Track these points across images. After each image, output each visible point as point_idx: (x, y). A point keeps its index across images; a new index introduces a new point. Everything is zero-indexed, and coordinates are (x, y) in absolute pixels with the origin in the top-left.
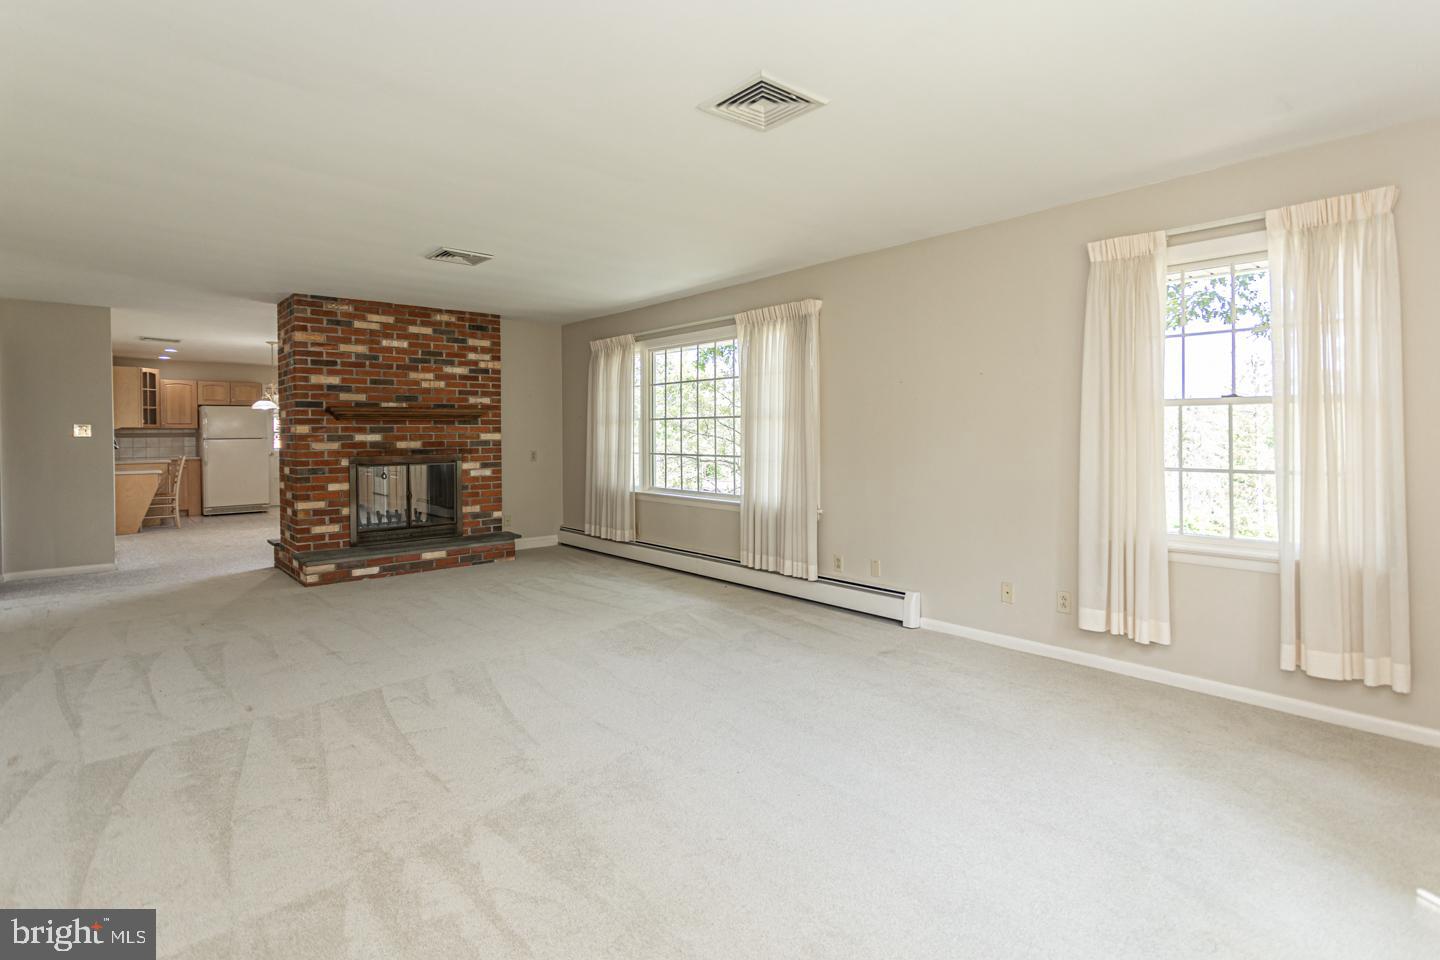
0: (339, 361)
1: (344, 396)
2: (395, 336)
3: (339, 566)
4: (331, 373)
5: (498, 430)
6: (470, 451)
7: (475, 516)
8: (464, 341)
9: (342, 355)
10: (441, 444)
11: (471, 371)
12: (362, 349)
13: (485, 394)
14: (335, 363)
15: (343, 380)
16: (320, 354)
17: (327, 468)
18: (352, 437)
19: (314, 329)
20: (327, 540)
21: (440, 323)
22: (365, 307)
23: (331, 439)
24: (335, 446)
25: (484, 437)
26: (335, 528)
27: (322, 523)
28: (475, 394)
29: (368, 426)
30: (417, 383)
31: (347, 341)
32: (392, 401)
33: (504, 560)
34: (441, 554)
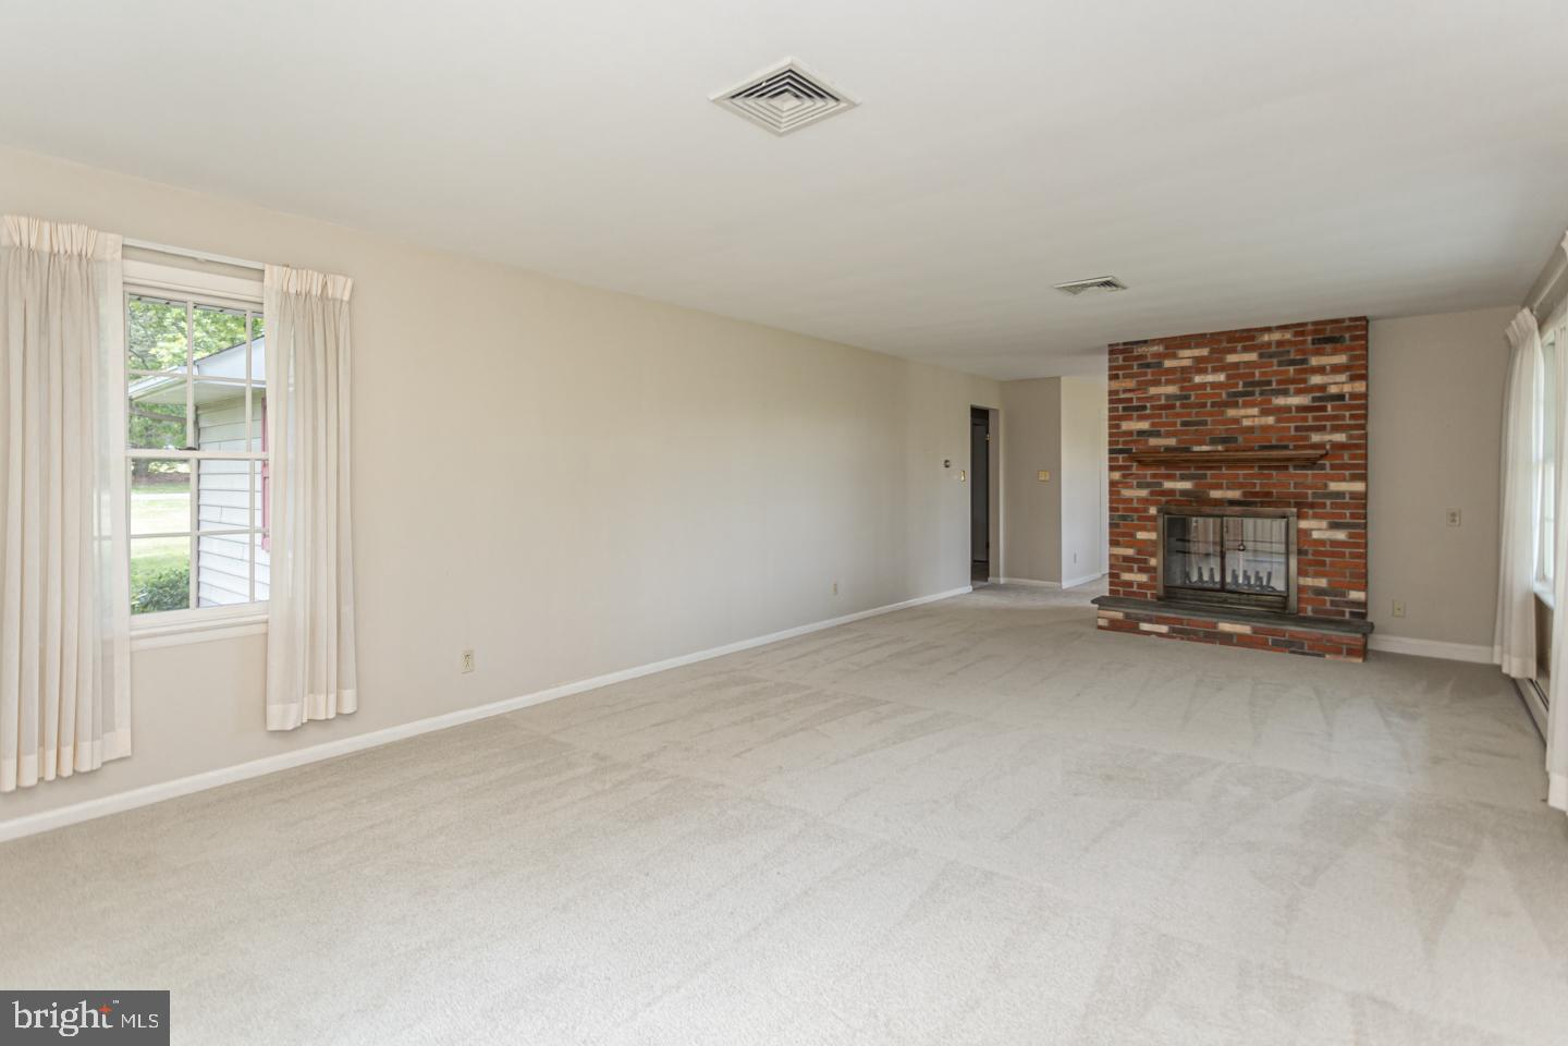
0: (1148, 405)
1: (1153, 442)
2: (1210, 369)
3: (1127, 615)
4: (1141, 418)
5: (1364, 478)
6: (1312, 506)
7: (1319, 591)
8: (1304, 361)
9: (1152, 398)
10: (1268, 494)
11: (1314, 399)
12: (1172, 389)
13: (1336, 429)
14: (1144, 408)
15: (1153, 425)
16: (1131, 400)
17: (1135, 515)
18: (1161, 484)
19: (1125, 376)
20: (1135, 589)
21: (1269, 344)
22: (1174, 344)
23: (1140, 486)
24: (1144, 493)
25: (1334, 486)
26: (1143, 578)
27: (1130, 570)
28: (1321, 429)
29: (1178, 472)
30: (1236, 421)
31: (1157, 383)
32: (1204, 444)
33: (1342, 659)
34: (1244, 629)
